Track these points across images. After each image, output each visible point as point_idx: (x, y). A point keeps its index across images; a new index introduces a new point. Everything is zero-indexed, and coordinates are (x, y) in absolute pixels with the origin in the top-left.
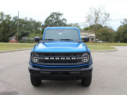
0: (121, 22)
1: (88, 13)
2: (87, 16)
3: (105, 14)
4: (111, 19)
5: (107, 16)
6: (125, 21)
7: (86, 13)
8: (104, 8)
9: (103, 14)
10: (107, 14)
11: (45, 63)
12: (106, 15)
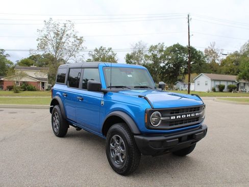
0: (90, 53)
1: (42, 31)
2: (41, 38)
3: (75, 37)
4: (86, 48)
5: (78, 41)
6: (96, 53)
7: (38, 30)
8: (73, 25)
9: (70, 37)
10: (79, 38)
11: (170, 125)
12: (77, 39)
